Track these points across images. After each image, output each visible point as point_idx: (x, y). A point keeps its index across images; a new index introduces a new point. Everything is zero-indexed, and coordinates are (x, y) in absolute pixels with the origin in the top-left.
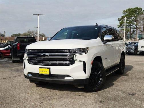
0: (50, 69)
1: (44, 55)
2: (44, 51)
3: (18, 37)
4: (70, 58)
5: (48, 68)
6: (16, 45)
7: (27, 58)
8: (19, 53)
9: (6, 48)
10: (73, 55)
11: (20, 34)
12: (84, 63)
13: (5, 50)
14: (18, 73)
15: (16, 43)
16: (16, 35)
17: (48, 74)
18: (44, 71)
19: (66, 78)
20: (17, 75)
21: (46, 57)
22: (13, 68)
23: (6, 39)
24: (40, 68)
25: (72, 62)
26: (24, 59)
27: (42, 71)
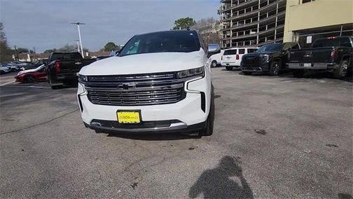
0: (139, 111)
1: (126, 87)
2: (123, 78)
3: (54, 54)
4: (178, 89)
5: (136, 111)
6: (54, 64)
7: (86, 93)
8: (60, 76)
9: (39, 68)
10: (183, 82)
11: (55, 50)
12: (203, 94)
13: (38, 71)
14: (65, 108)
15: (54, 62)
16: (50, 51)
17: (138, 121)
18: (129, 117)
19: (172, 125)
20: (65, 112)
21: (130, 90)
22: (55, 99)
23: (37, 56)
24: (118, 111)
25: (181, 95)
26: (79, 96)
27: (125, 117)
